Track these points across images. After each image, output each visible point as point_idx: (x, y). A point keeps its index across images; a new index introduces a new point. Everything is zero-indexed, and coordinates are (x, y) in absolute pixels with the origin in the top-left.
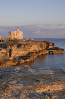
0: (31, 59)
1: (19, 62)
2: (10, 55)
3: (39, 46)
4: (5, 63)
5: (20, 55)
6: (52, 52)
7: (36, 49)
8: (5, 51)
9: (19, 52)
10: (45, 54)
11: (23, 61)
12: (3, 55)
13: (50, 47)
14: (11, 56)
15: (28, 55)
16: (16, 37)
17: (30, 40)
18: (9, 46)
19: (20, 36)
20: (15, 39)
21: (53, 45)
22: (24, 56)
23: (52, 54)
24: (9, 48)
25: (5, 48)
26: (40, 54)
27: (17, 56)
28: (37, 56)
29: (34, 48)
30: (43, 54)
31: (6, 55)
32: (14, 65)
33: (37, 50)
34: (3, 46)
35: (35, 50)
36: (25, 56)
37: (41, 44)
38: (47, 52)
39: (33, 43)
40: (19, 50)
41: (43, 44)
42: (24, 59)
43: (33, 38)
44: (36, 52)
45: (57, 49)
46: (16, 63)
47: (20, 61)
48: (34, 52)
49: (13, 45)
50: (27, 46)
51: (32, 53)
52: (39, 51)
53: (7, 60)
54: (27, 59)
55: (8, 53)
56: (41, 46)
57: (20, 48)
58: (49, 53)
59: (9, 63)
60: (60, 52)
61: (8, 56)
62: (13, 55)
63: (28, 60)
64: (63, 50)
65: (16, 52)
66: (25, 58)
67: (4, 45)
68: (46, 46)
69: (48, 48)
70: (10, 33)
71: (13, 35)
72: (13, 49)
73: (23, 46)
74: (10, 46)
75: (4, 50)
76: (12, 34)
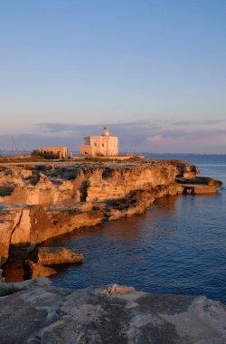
0: (139, 209)
1: (105, 215)
2: (83, 199)
3: (159, 174)
4: (68, 220)
5: (110, 197)
6: (193, 188)
7: (151, 180)
8: (71, 188)
9: (107, 189)
10: (175, 193)
11: (116, 214)
12: (65, 197)
13: (186, 176)
14: (88, 199)
15: (131, 197)
16: (102, 150)
17: (135, 159)
18: (83, 175)
19: (111, 147)
20: (98, 154)
21: (194, 170)
22: (119, 200)
23: (193, 194)
24: (81, 178)
25: (72, 178)
26: (161, 194)
27: (101, 199)
28: (153, 200)
29: (147, 178)
30: (168, 196)
31: (73, 197)
32: (94, 224)
33: (154, 185)
34: (66, 174)
35: (150, 184)
36: (123, 201)
37: (165, 169)
38: (180, 189)
39: (145, 166)
40: (107, 183)
41: (170, 168)
42: (120, 209)
43: (143, 154)
44: (152, 189)
45: (205, 181)
46: (99, 219)
47: (108, 214)
48: (145, 188)
49: (92, 170)
50: (127, 174)
51: (142, 191)
52: (159, 186)
53: (75, 211)
54: (127, 208)
55: (78, 192)
56: (164, 173)
57: (109, 179)
58: (185, 193)
59: (79, 221)
60: (211, 189)
61: (79, 200)
62: (91, 196)
63: (131, 212)
64: (220, 183)
65: (99, 189)
66: (124, 205)
67: (70, 171)
68: (175, 174)
69: (180, 179)
70: (87, 140)
71: (95, 145)
72: (92, 181)
73: (117, 174)
74: (85, 172)
75: (68, 185)
76: (92, 144)
